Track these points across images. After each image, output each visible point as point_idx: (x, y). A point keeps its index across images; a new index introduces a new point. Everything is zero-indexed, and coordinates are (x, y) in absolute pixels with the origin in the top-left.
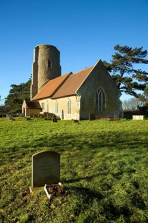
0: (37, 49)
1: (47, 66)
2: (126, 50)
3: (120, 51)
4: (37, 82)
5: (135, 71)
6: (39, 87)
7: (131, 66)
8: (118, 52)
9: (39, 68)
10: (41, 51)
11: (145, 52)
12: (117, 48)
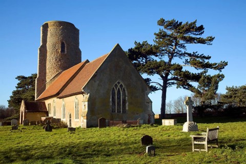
0: (45, 27)
1: (60, 51)
2: (175, 25)
3: (165, 28)
4: (45, 73)
5: (190, 55)
6: (48, 80)
7: (184, 47)
8: (162, 28)
9: (48, 54)
10: (51, 30)
11: (201, 28)
12: (162, 22)
